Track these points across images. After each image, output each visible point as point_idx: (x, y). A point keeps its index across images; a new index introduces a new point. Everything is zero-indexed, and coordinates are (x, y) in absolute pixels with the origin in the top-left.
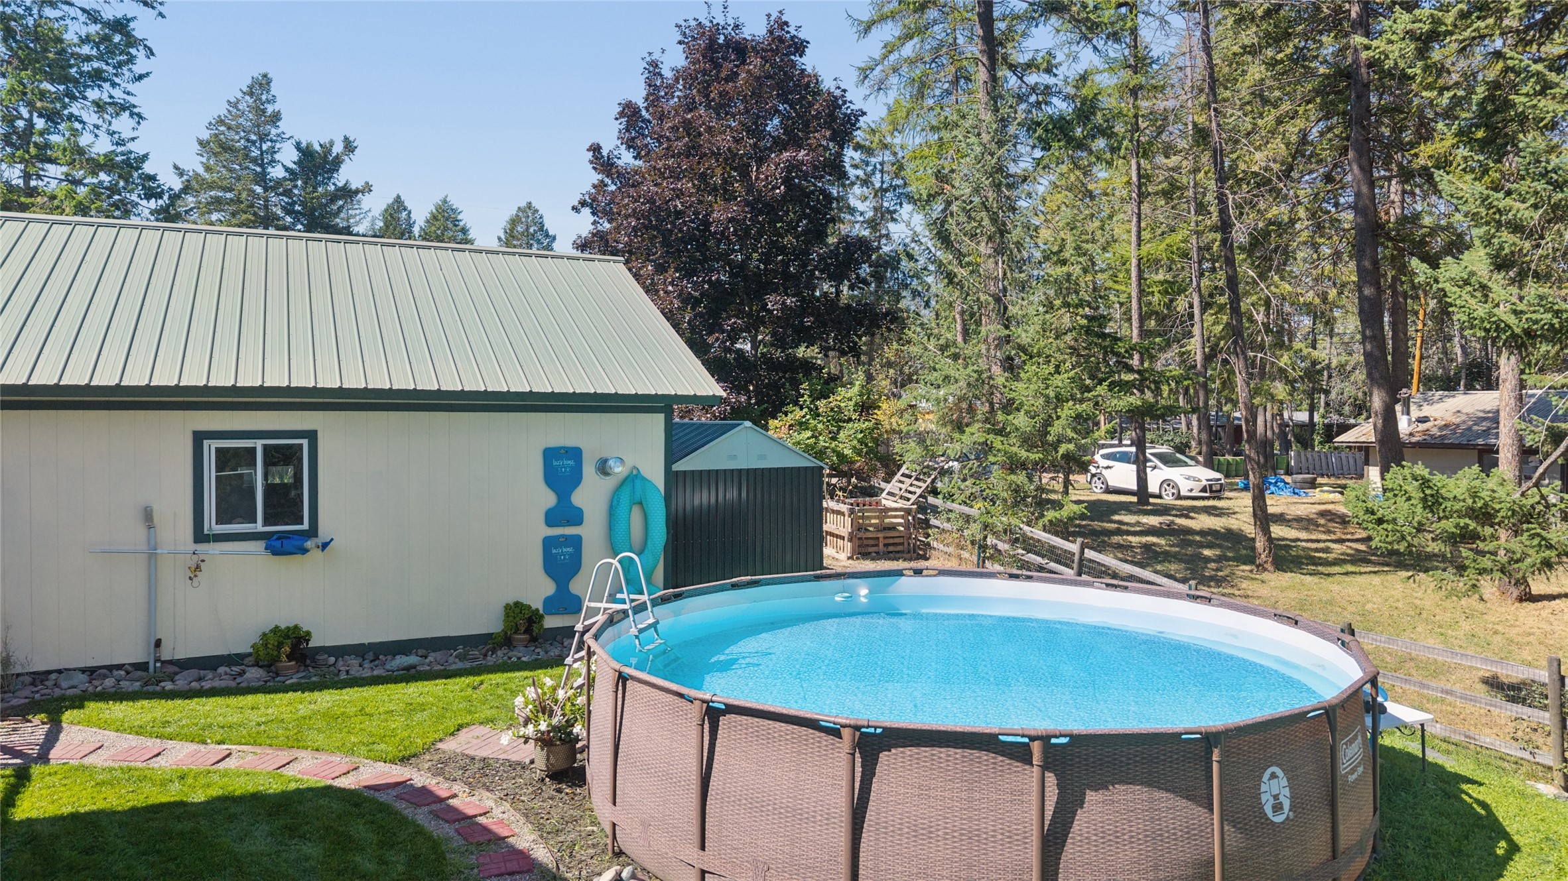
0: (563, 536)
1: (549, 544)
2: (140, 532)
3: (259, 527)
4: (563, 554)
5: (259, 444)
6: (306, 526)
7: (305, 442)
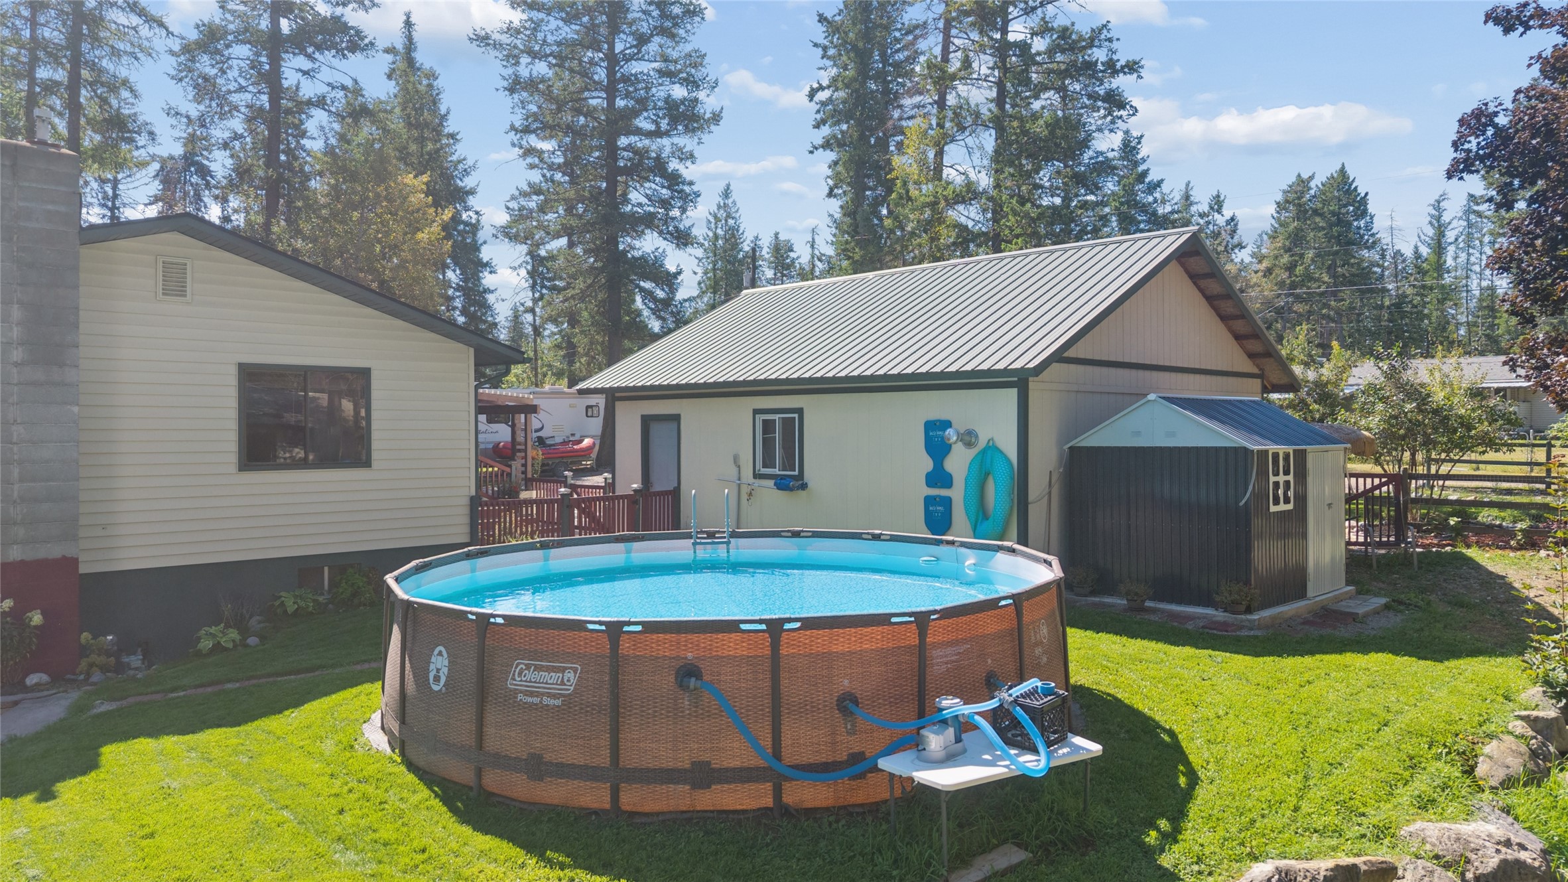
0: (939, 496)
1: (929, 501)
2: (734, 470)
3: (776, 471)
4: (936, 511)
5: (776, 417)
6: (796, 473)
7: (796, 416)
